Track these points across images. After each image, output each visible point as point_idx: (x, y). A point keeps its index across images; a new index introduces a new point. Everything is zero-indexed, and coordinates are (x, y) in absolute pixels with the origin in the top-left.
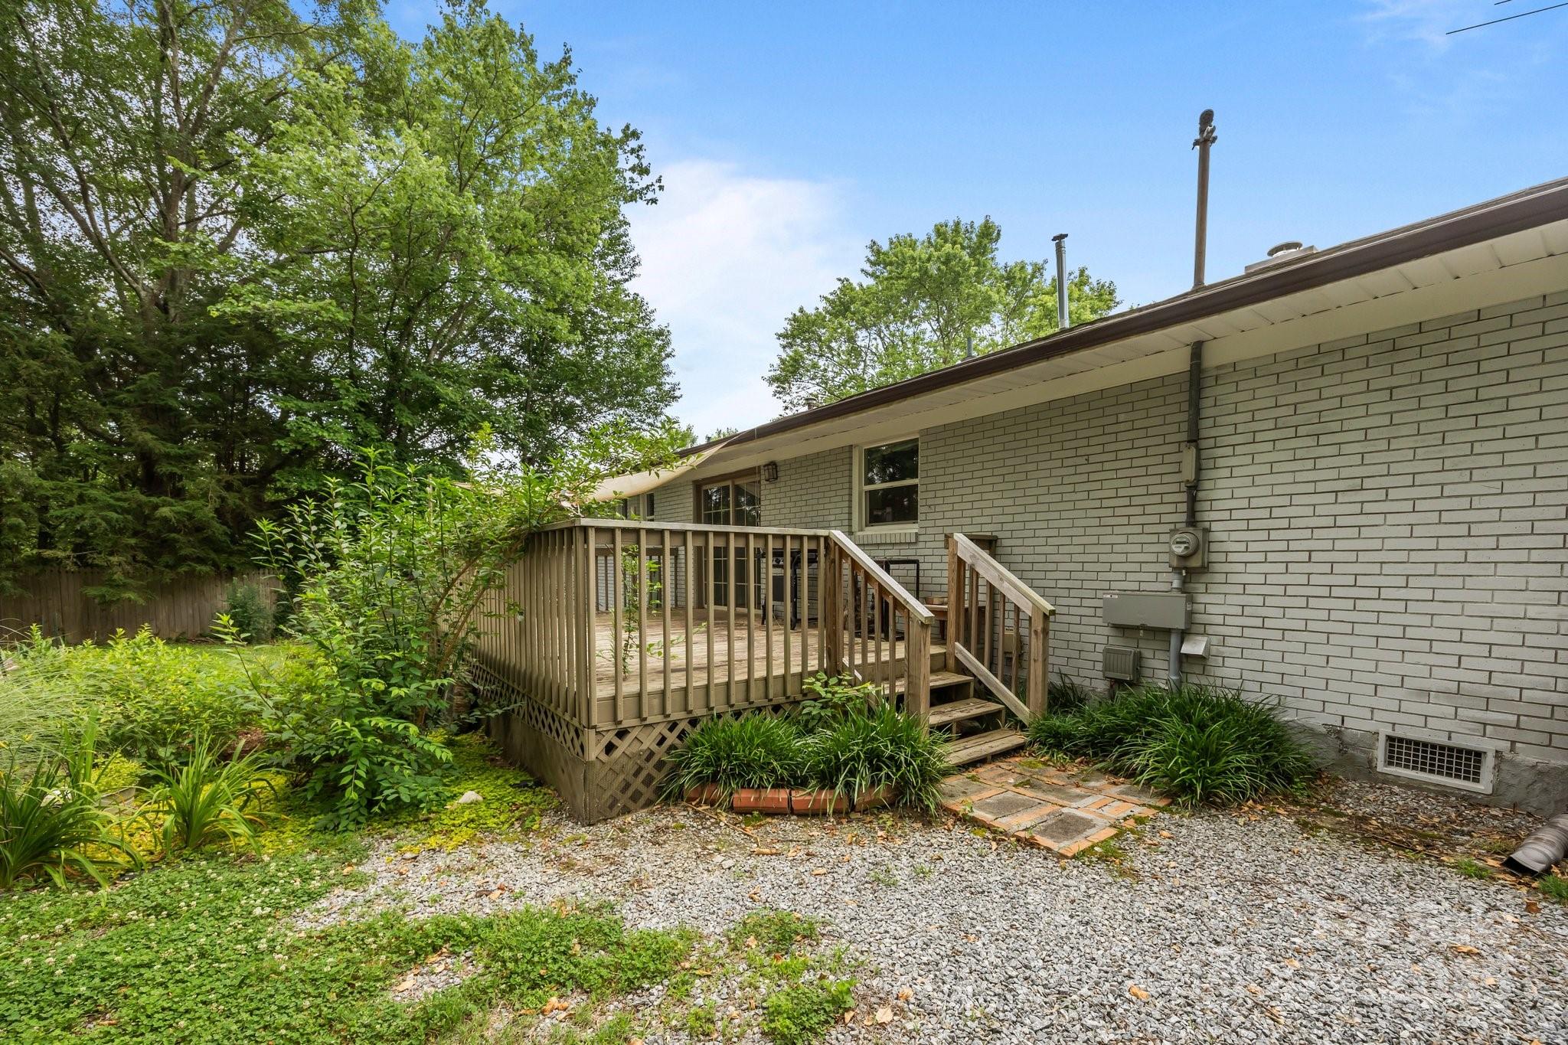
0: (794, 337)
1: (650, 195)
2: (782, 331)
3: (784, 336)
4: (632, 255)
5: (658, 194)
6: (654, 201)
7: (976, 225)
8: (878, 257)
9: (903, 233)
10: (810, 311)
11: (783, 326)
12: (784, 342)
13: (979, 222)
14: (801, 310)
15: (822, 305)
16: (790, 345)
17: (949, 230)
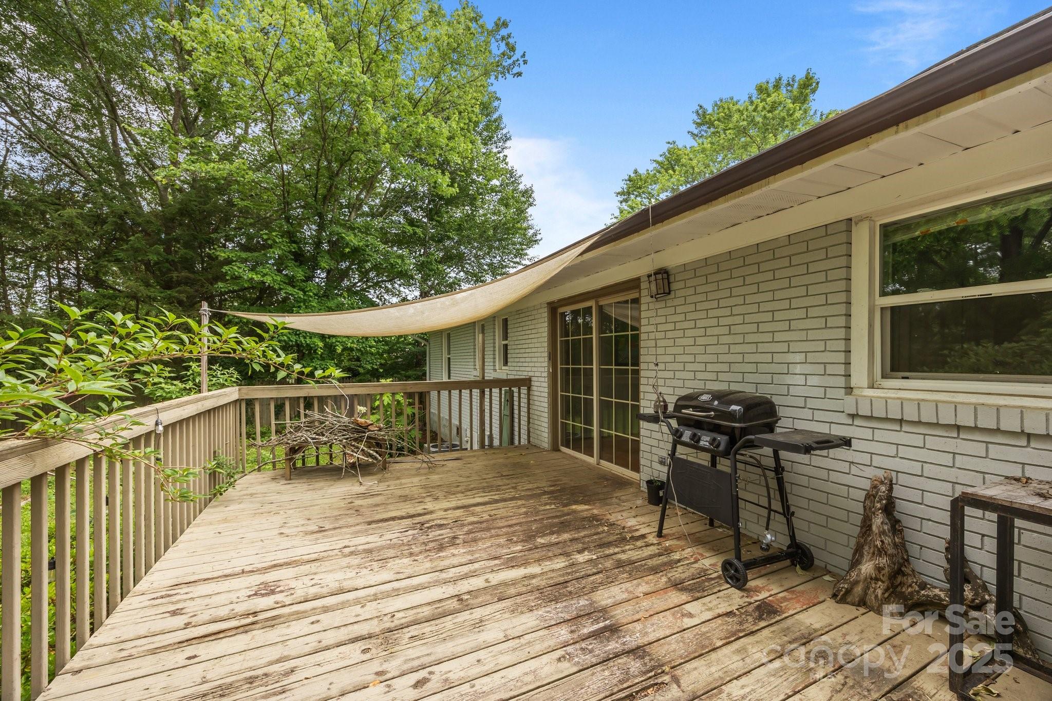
0: (629, 193)
1: (516, 70)
2: (620, 190)
3: (621, 193)
4: (504, 131)
5: (523, 68)
6: (519, 74)
7: (797, 79)
8: (704, 120)
9: (725, 96)
10: (642, 171)
11: (621, 185)
12: (620, 198)
13: (801, 75)
14: (636, 172)
15: (652, 167)
16: (626, 201)
17: (771, 85)
